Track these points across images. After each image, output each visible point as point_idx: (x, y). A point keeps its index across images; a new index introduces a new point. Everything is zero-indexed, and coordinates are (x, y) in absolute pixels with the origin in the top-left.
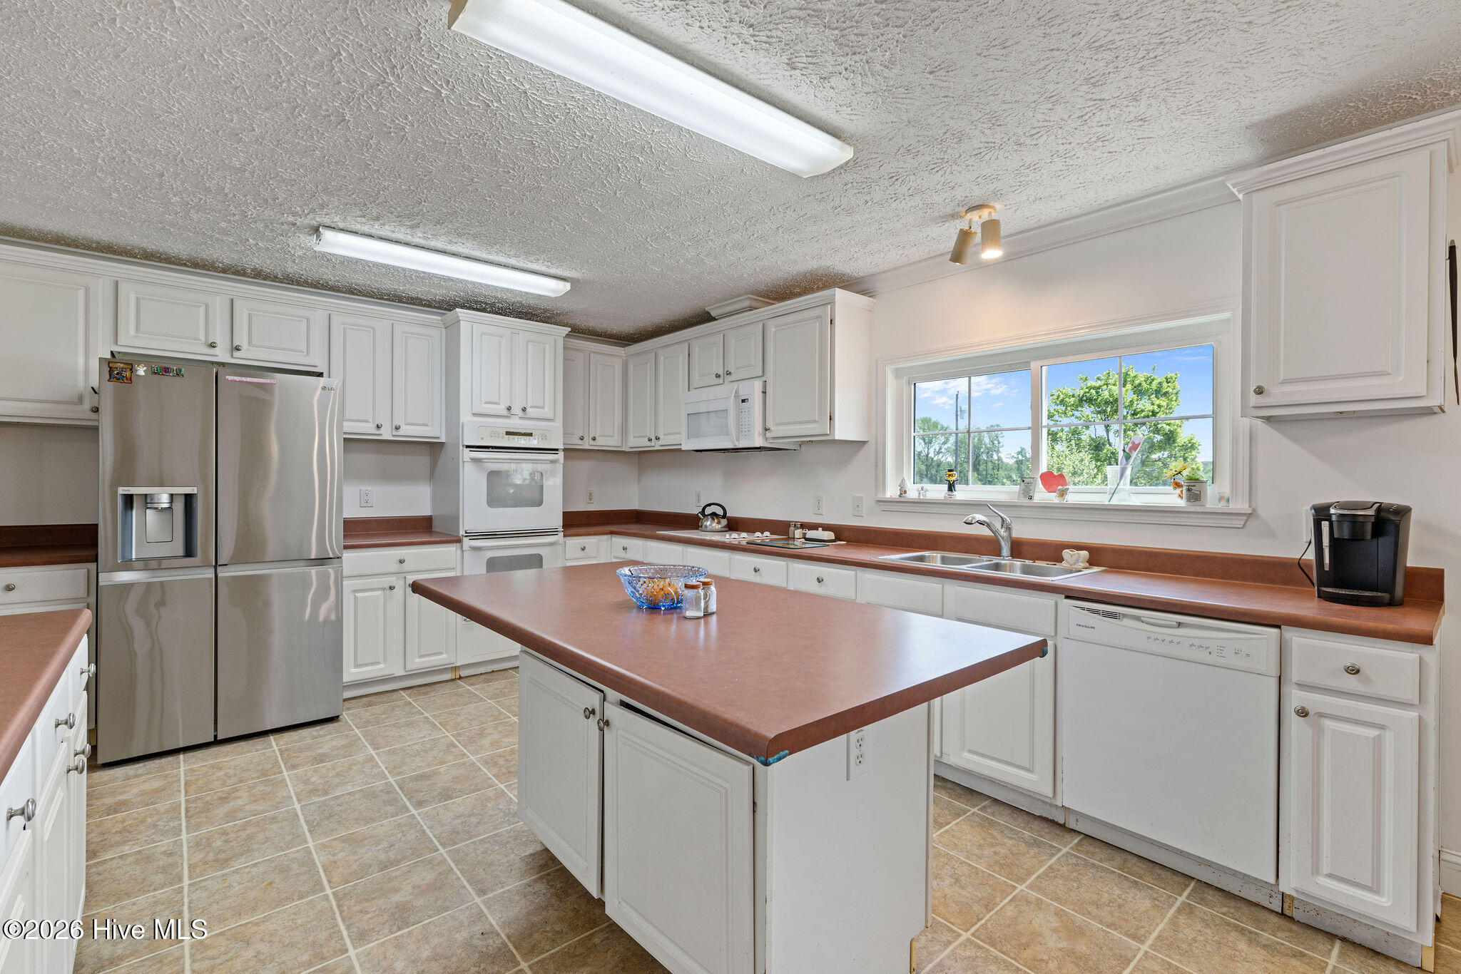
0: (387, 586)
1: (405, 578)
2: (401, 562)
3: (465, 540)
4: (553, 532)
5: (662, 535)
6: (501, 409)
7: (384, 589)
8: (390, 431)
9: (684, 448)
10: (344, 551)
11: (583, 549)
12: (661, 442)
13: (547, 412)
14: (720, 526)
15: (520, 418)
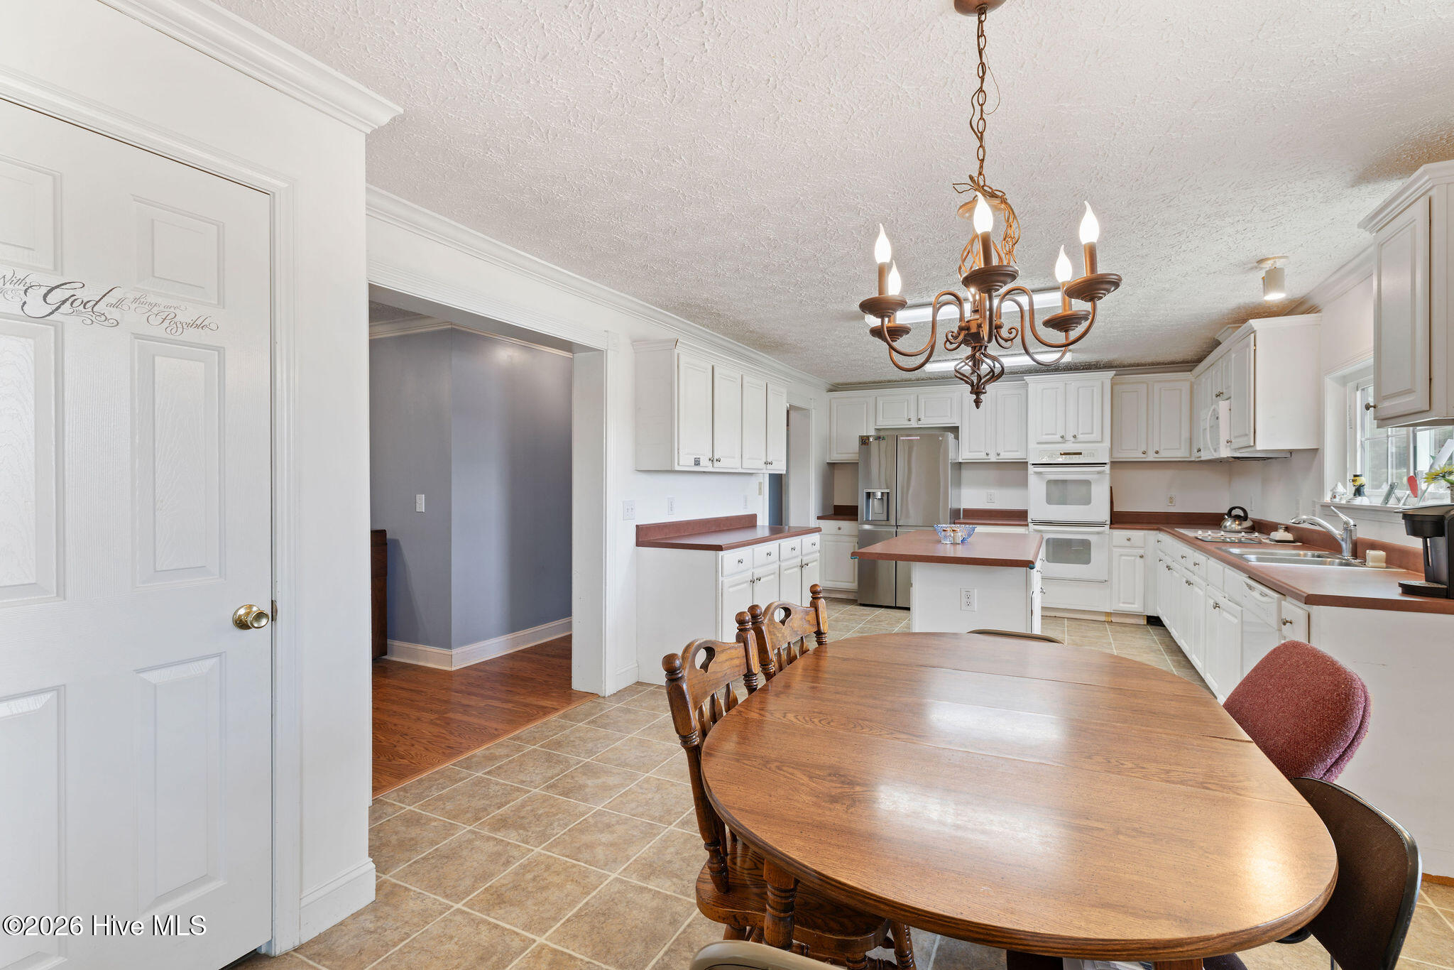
3: (1031, 525)
4: (1102, 524)
8: (994, 456)
11: (1129, 540)
13: (1096, 437)
15: (1072, 442)
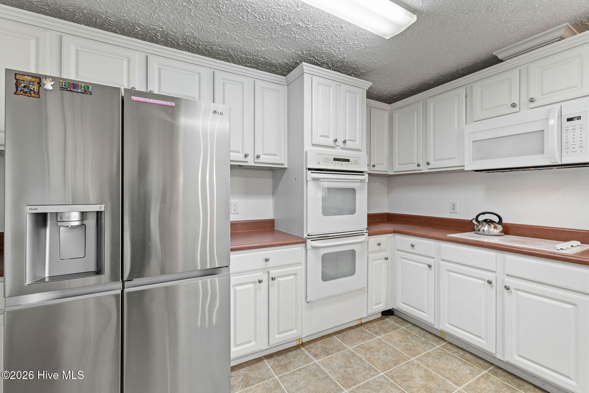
0: (257, 280)
1: (269, 272)
2: (267, 260)
3: (309, 241)
4: (361, 233)
5: (451, 237)
6: (330, 141)
7: (254, 282)
8: (253, 159)
9: (466, 169)
10: (232, 253)
11: (379, 244)
12: (430, 166)
13: (357, 145)
14: (498, 231)
15: (342, 148)
